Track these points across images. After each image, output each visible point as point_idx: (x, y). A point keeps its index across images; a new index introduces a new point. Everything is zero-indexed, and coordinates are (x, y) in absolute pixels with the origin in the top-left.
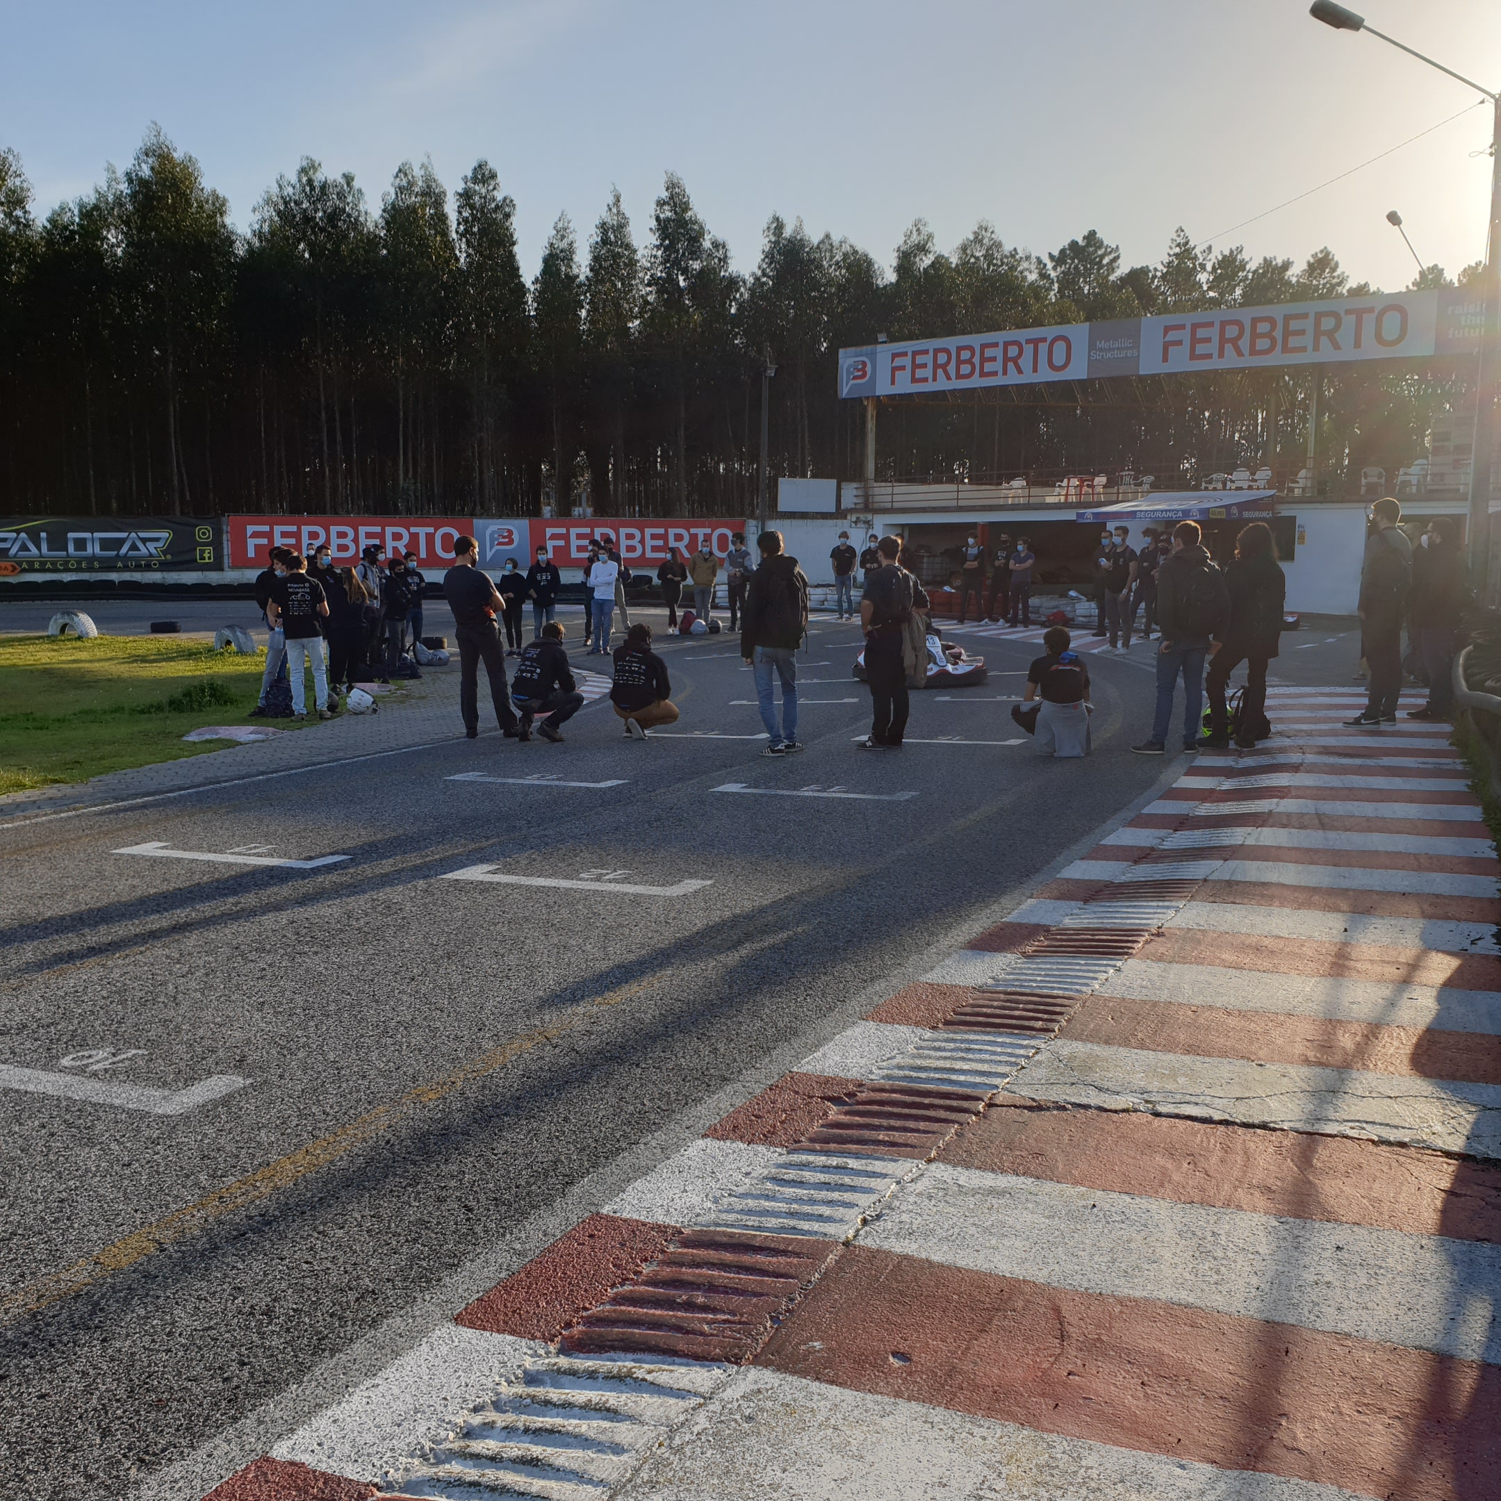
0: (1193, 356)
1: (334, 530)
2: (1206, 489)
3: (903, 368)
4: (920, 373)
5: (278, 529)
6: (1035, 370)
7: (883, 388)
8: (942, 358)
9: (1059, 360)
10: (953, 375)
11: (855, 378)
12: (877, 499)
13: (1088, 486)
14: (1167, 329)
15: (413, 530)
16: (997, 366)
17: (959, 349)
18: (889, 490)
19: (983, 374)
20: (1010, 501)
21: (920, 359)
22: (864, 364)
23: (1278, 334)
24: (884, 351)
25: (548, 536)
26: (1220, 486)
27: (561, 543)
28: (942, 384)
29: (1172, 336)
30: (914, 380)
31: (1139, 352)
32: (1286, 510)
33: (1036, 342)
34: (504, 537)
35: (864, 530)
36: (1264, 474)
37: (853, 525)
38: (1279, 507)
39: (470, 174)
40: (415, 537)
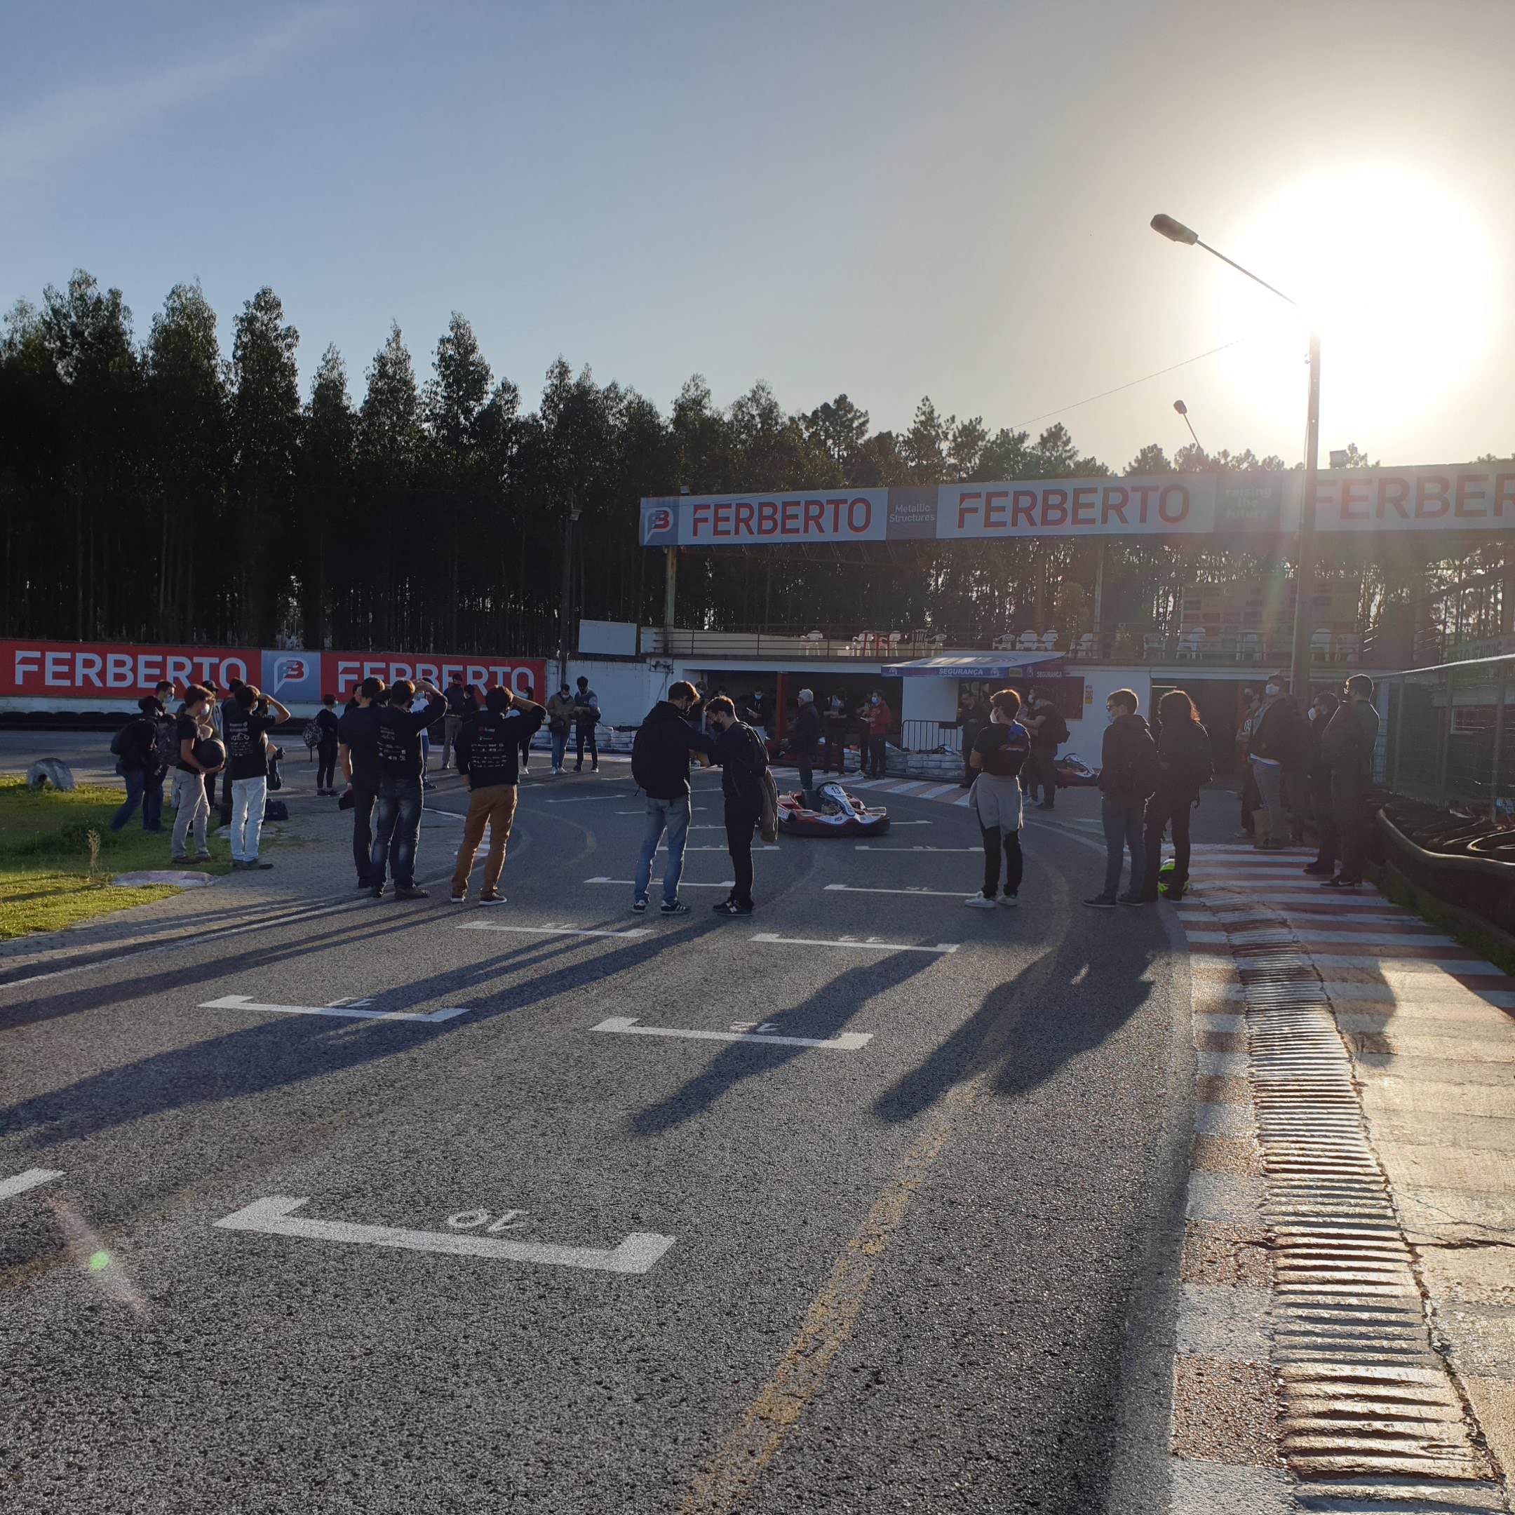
0: (988, 523)
1: (111, 658)
2: (996, 649)
3: (705, 520)
4: (722, 526)
5: (50, 656)
6: (836, 529)
7: (685, 538)
8: (745, 513)
9: (859, 520)
10: (755, 530)
11: (657, 526)
12: (676, 644)
13: (883, 641)
14: (963, 497)
15: (196, 660)
16: (799, 523)
17: (762, 505)
18: (689, 637)
19: (785, 531)
20: (807, 653)
21: (723, 513)
22: (666, 513)
23: (1069, 505)
24: (687, 503)
25: (340, 670)
26: (1009, 646)
27: (354, 677)
28: (744, 538)
29: (968, 503)
30: (716, 532)
31: (936, 517)
32: (1074, 672)
33: (837, 503)
34: (293, 670)
35: (664, 675)
36: (1051, 637)
37: (653, 669)
38: (1068, 668)
39: (252, 300)
40: (198, 668)
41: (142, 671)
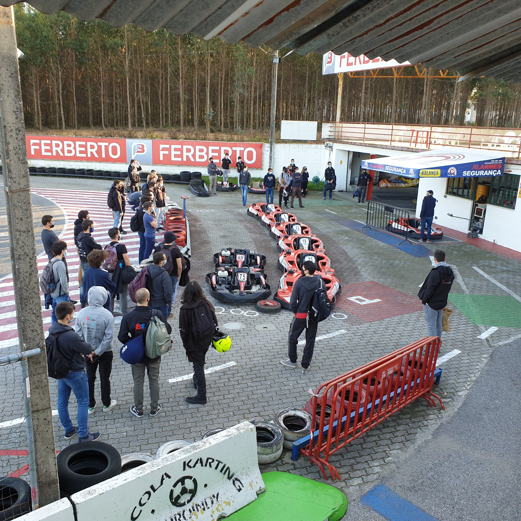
1: (66, 143)
5: (43, 142)
11: (328, 63)
15: (99, 144)
25: (161, 149)
27: (167, 152)
34: (140, 149)
37: (326, 148)
40: (100, 147)
41: (78, 149)
